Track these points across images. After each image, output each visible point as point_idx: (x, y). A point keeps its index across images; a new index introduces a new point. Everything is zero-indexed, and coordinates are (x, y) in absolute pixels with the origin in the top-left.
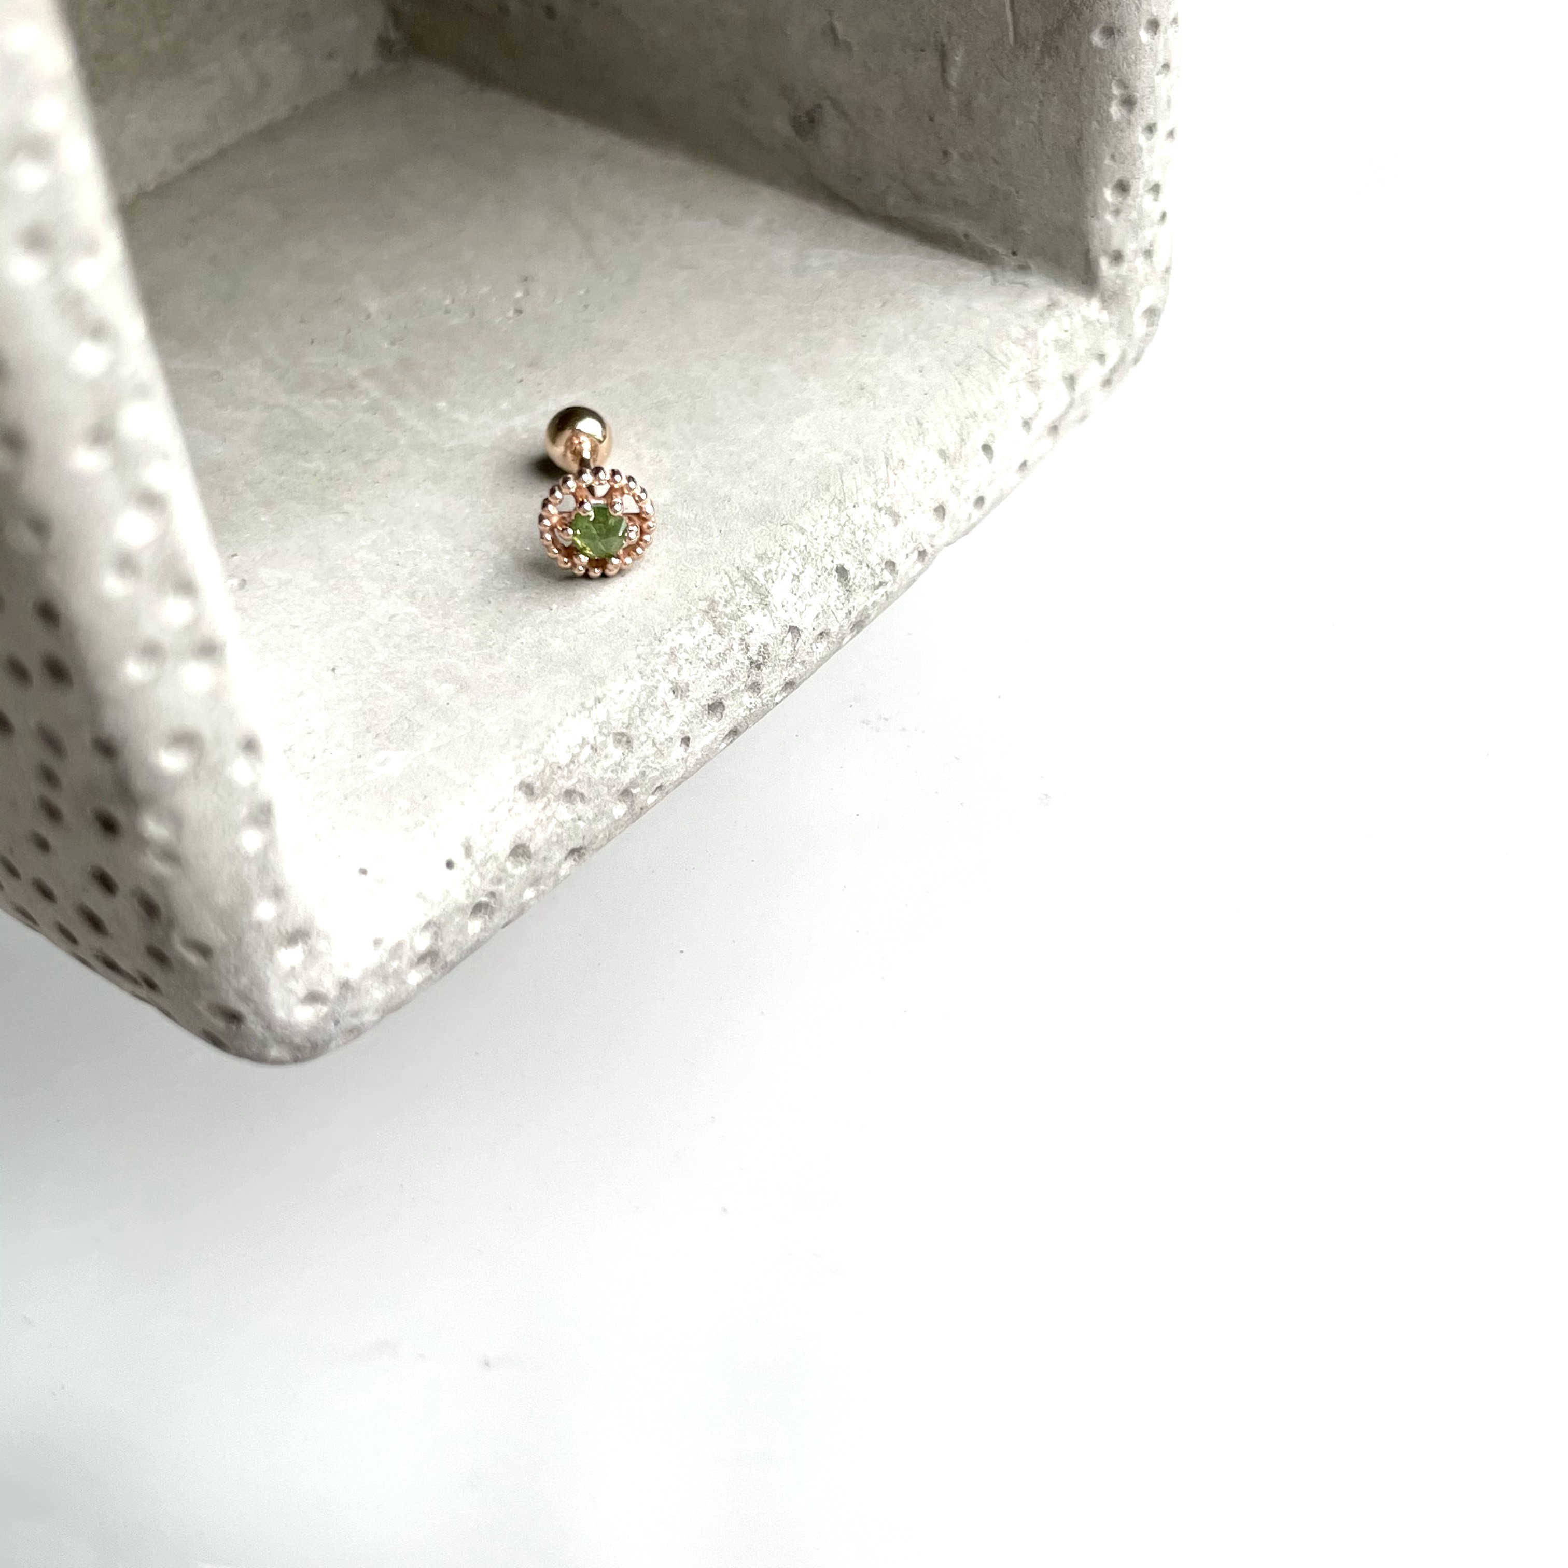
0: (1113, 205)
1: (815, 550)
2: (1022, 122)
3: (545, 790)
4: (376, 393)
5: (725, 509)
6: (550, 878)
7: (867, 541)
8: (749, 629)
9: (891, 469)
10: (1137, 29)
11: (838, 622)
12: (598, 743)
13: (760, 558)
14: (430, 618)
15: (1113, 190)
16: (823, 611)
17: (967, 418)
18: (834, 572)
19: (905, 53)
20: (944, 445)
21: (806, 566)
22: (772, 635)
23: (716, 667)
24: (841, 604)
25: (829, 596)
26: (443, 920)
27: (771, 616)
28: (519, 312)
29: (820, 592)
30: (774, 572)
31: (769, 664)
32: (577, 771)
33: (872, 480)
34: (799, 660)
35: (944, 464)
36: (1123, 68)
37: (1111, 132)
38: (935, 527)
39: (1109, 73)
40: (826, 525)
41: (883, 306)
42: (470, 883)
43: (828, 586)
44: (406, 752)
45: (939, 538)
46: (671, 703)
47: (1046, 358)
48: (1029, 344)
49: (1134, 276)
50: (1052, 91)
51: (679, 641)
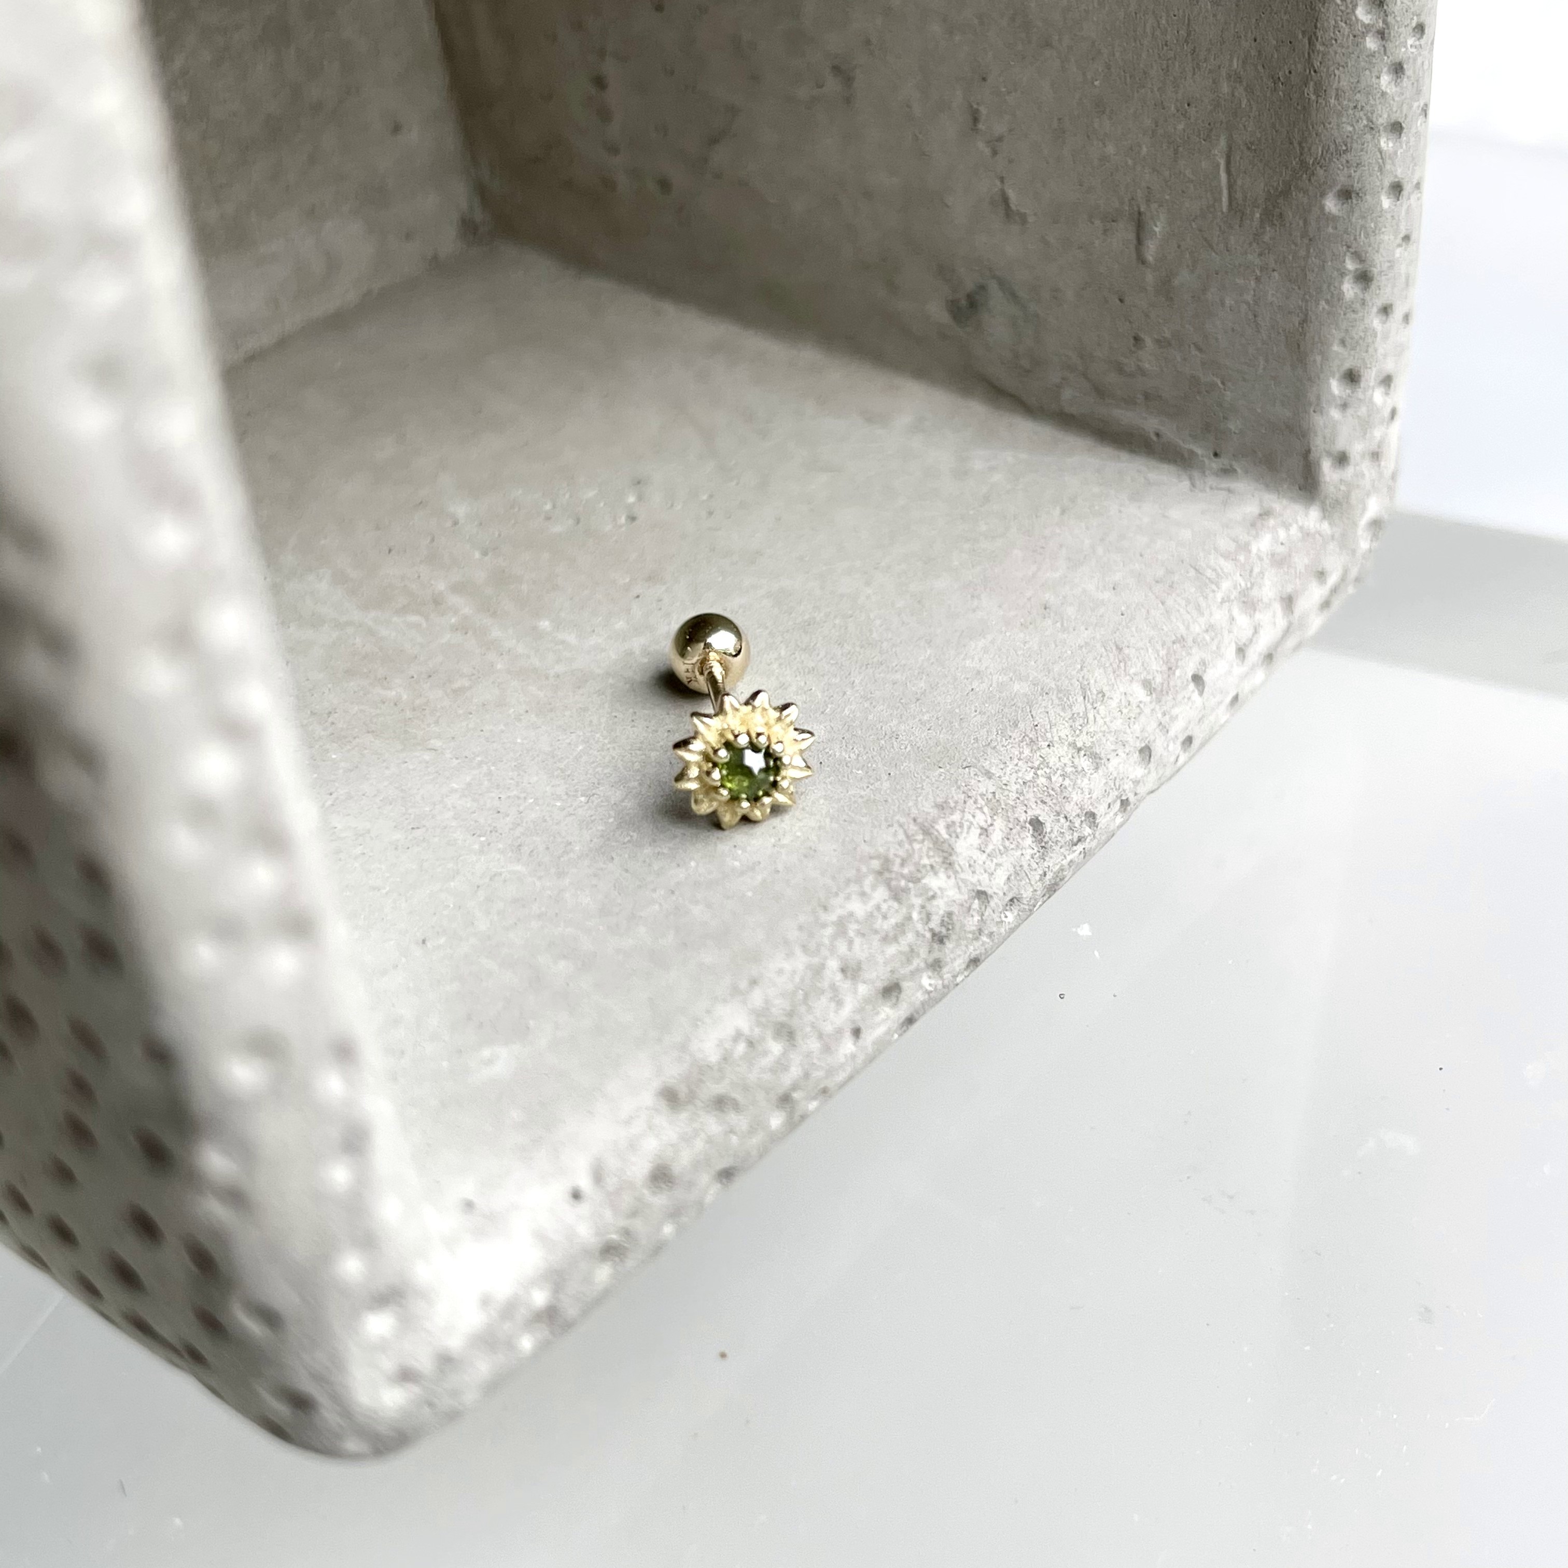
0: (1340, 397)
1: (1005, 798)
2: (1233, 302)
3: (692, 1095)
4: (467, 611)
5: (893, 747)
6: (693, 1207)
7: (1065, 788)
8: (931, 893)
9: (1088, 701)
10: (1378, 192)
11: (1032, 885)
12: (755, 1036)
13: (940, 807)
14: (540, 878)
15: (1340, 380)
16: (1015, 872)
17: (1174, 643)
18: (1028, 825)
19: (1093, 223)
20: (1148, 673)
21: (995, 817)
22: (957, 901)
23: (893, 941)
24: (1035, 864)
25: (1022, 854)
28: (632, 519)
29: (1012, 849)
30: (958, 824)
31: (954, 937)
32: (731, 1073)
33: (1069, 714)
34: (986, 932)
35: (1149, 698)
36: (1360, 238)
37: (1342, 313)
38: (1138, 772)
39: (1344, 243)
40: (1017, 768)
41: (1062, 514)
42: (600, 1215)
43: (1021, 842)
44: (517, 1047)
45: (1143, 784)
46: (839, 984)
47: (1262, 575)
48: (1241, 558)
49: (1360, 482)
50: (1271, 266)
51: (849, 909)
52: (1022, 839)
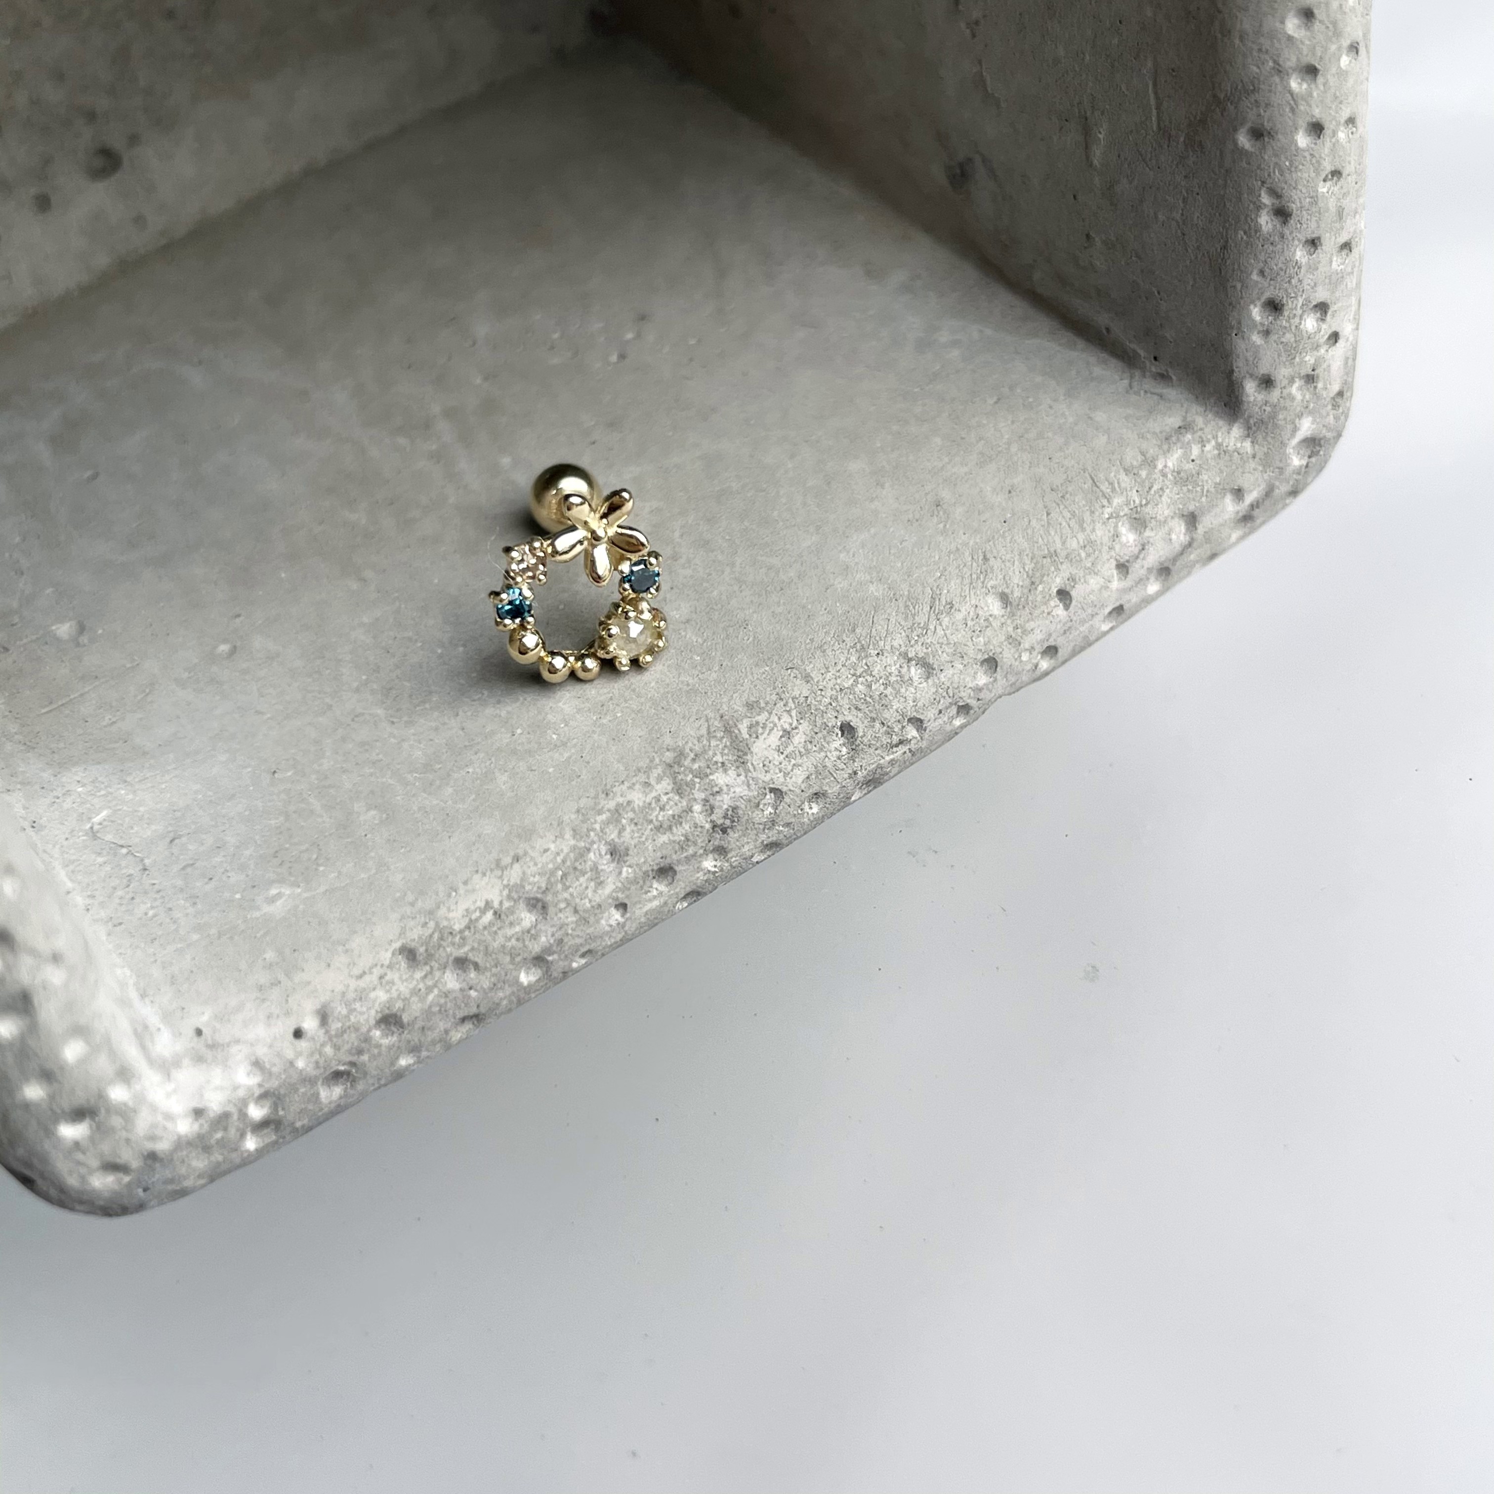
0: (1261, 323)
1: (816, 703)
2: (1165, 218)
3: (430, 956)
4: (448, 438)
6: (435, 1045)
7: (886, 696)
8: (716, 789)
9: (934, 612)
10: (1293, 132)
11: (839, 782)
12: (504, 907)
13: (750, 706)
14: (392, 724)
15: (1262, 308)
16: (816, 772)
17: (1045, 557)
18: (837, 730)
19: (1051, 119)
20: (1008, 587)
21: (801, 721)
22: (745, 798)
23: (666, 830)
24: (843, 764)
25: (826, 756)
26: (282, 1091)
28: (622, 357)
29: (815, 751)
30: (761, 725)
31: (739, 828)
32: (472, 939)
33: (910, 624)
34: (782, 823)
35: (1003, 610)
36: (1274, 175)
37: (1260, 245)
38: (982, 679)
39: (1258, 178)
40: (838, 674)
41: (996, 403)
42: (320, 1054)
43: (826, 745)
44: (299, 890)
45: (991, 691)
46: (603, 867)
47: (1161, 493)
48: (1144, 473)
49: (1288, 403)
50: (1196, 190)
51: (629, 797)
52: (828, 743)
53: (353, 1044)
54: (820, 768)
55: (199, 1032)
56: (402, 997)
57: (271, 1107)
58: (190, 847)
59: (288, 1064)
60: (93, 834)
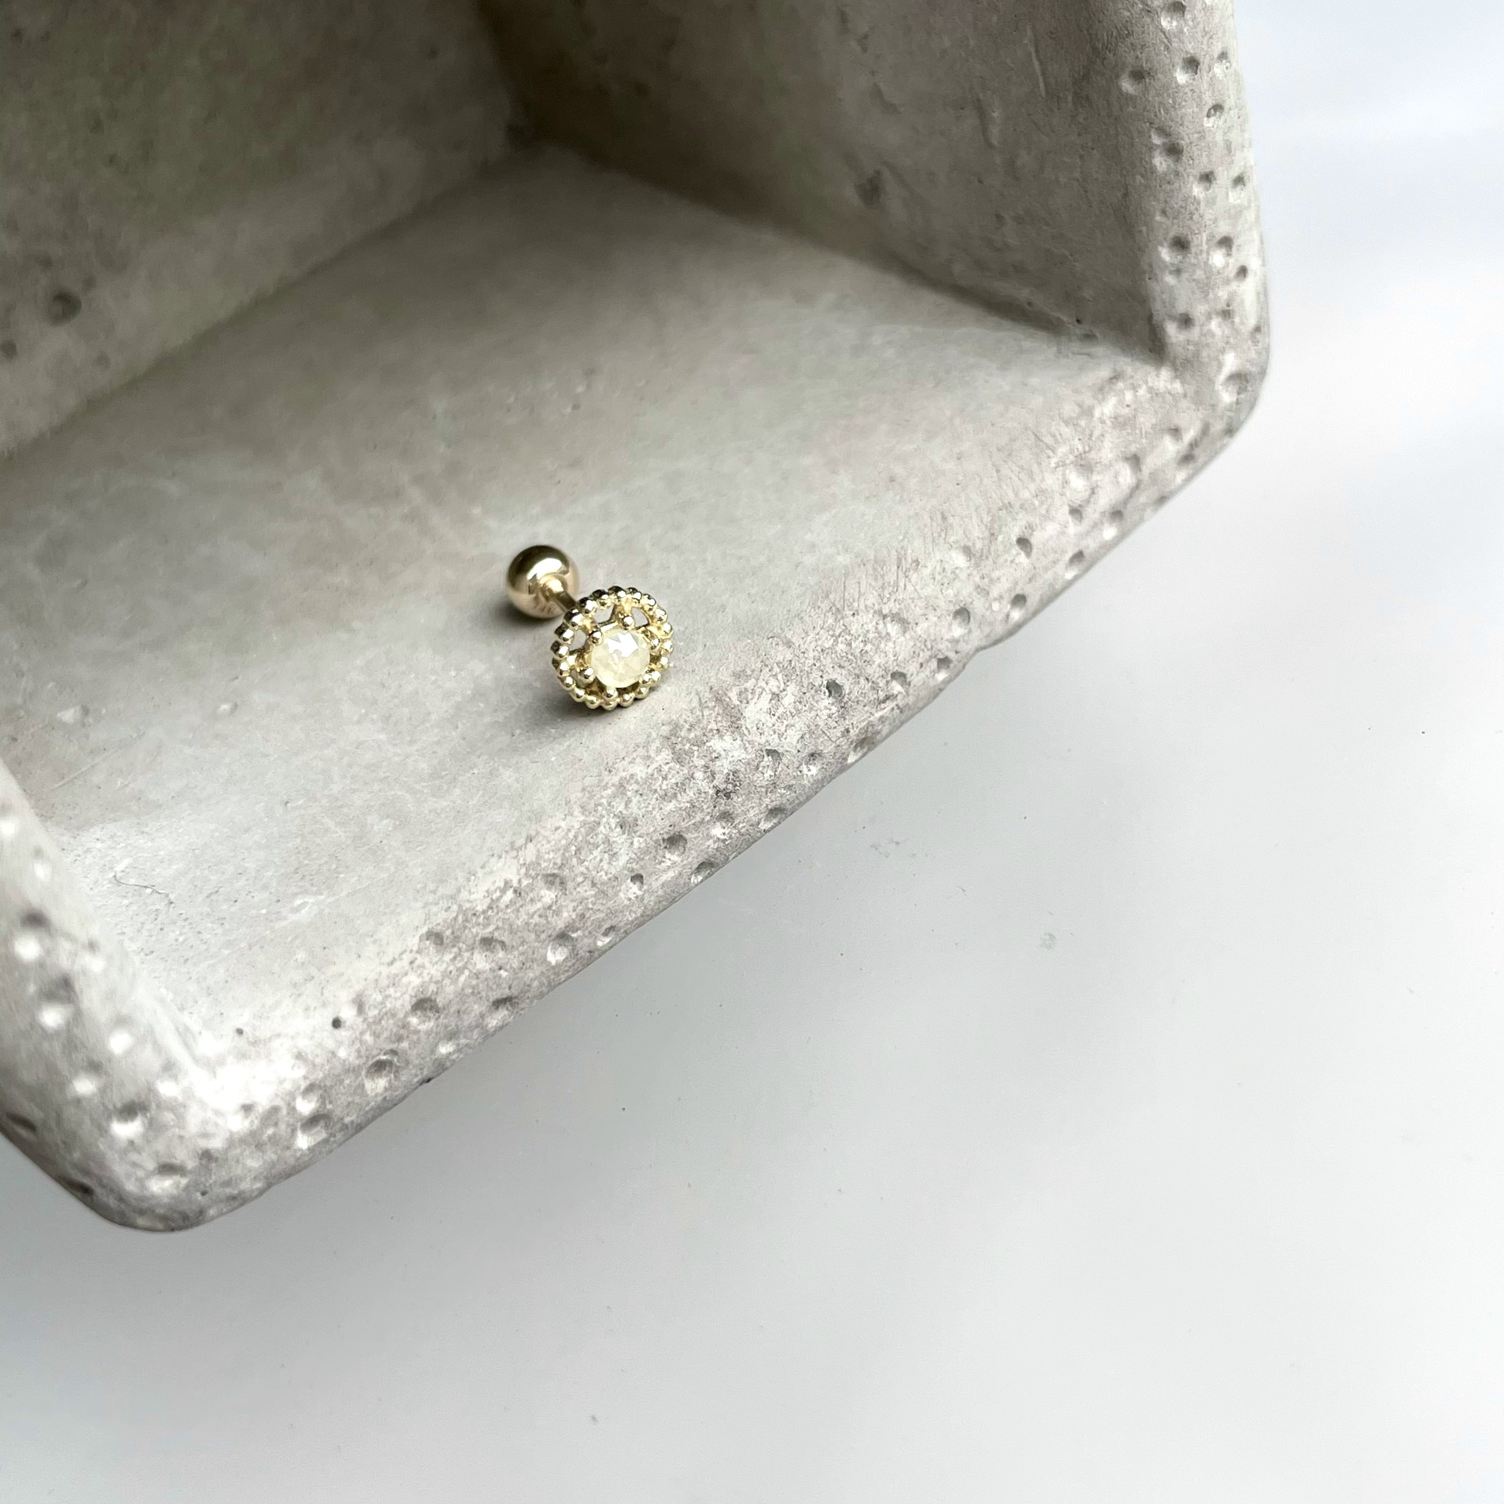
0: (1171, 264)
1: (800, 665)
2: (1066, 180)
3: (456, 939)
4: (418, 501)
5: (717, 620)
6: (472, 1031)
7: (866, 652)
9: (902, 570)
10: (1171, 69)
11: (833, 741)
12: (523, 885)
13: (738, 676)
14: (395, 745)
15: (1169, 248)
16: (810, 731)
17: (1000, 509)
18: (824, 689)
19: (947, 111)
20: (969, 540)
21: (789, 683)
22: (743, 761)
23: (671, 798)
24: (834, 723)
25: (817, 715)
26: (328, 1083)
27: (742, 741)
28: (576, 407)
29: (805, 711)
30: (751, 691)
31: (741, 792)
32: (496, 918)
33: (880, 583)
34: (784, 785)
35: (968, 563)
36: (1161, 114)
37: (1158, 186)
38: (958, 631)
39: (1146, 120)
40: (817, 637)
41: (936, 386)
42: (361, 1041)
43: (815, 704)
44: (323, 897)
45: (967, 643)
46: (614, 839)
47: (1102, 438)
48: (1083, 423)
49: (1210, 340)
50: (1090, 144)
51: (631, 771)
52: (817, 702)
53: (392, 1031)
54: (813, 727)
55: (240, 1032)
56: (434, 980)
57: (318, 1101)
58: (213, 878)
59: (330, 1055)
60: (117, 881)
